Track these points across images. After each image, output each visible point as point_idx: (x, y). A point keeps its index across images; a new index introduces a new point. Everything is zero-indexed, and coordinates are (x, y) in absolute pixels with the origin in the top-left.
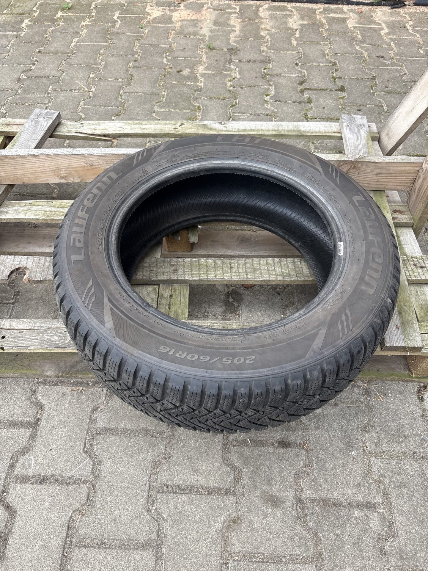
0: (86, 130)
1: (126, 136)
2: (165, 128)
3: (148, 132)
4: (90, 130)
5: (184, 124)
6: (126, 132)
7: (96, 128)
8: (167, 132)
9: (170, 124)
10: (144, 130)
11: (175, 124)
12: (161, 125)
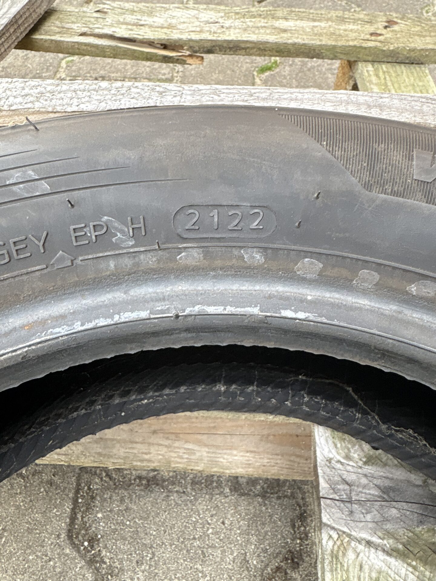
0: (112, 26)
1: (230, 49)
2: (345, 30)
3: (296, 41)
4: (124, 27)
5: (396, 23)
6: (232, 36)
7: (142, 23)
8: (355, 43)
9: (355, 21)
10: (285, 35)
11: (370, 22)
12: (330, 23)
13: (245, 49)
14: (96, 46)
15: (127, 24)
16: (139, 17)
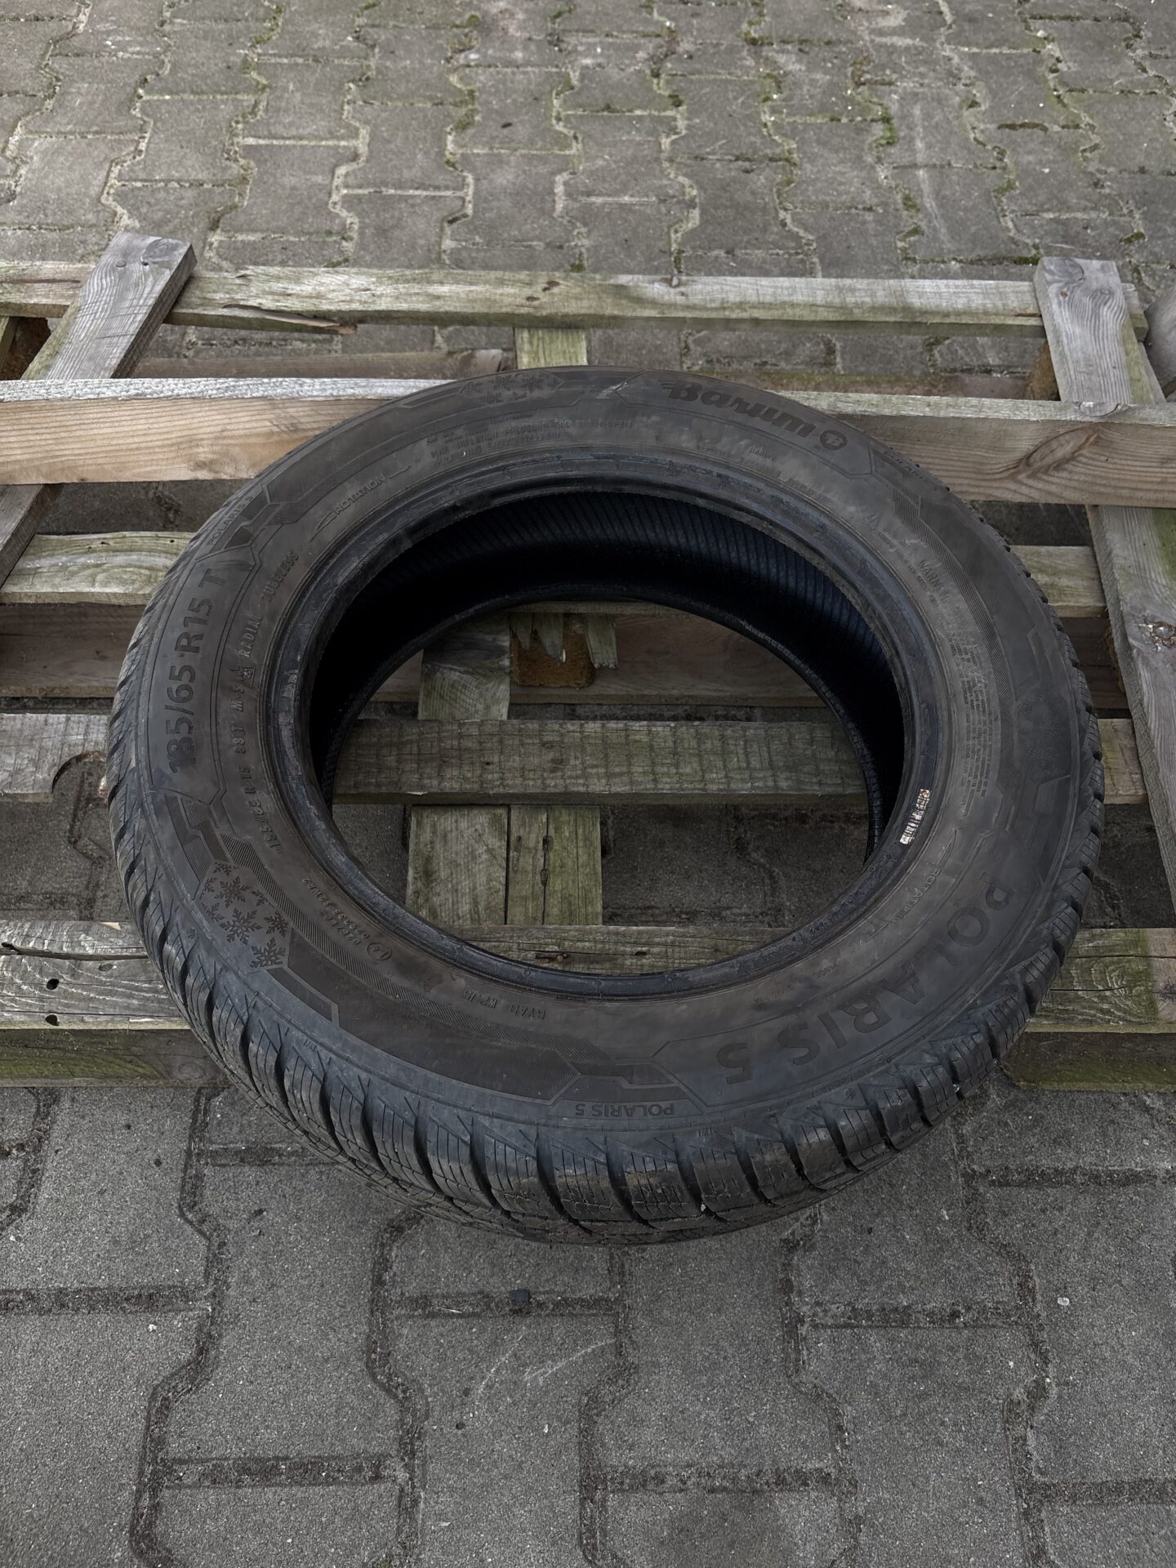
0: (257, 296)
1: (382, 319)
2: (502, 295)
3: (448, 309)
4: (270, 297)
5: (557, 284)
6: (383, 305)
7: (289, 292)
8: (509, 310)
9: (514, 283)
10: (437, 303)
11: (530, 284)
12: (488, 286)
13: (398, 318)
14: (242, 319)
15: (273, 293)
16: (286, 285)
